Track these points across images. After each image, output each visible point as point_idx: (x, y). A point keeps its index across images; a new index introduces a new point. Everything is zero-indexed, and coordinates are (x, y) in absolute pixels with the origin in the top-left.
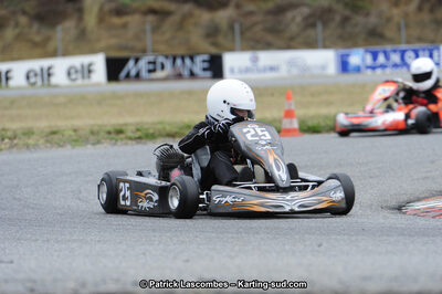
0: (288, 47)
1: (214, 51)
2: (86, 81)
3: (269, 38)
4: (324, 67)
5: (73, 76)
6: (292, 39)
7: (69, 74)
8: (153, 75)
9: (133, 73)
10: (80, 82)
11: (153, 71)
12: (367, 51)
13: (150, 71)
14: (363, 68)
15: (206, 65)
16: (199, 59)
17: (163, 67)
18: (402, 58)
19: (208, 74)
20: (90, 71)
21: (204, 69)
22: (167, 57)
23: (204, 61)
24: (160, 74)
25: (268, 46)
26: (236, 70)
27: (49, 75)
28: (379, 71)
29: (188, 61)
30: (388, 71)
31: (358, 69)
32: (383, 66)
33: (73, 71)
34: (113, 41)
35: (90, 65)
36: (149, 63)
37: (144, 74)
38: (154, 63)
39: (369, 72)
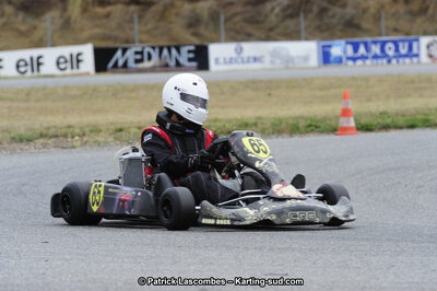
0: (268, 39)
1: (197, 41)
2: (75, 71)
3: (250, 29)
4: (306, 59)
5: (62, 66)
6: (271, 29)
7: (58, 63)
8: (140, 65)
9: (121, 63)
10: (69, 71)
11: (141, 61)
12: (347, 43)
13: (137, 61)
14: (344, 60)
15: (192, 55)
16: (184, 50)
17: (150, 57)
18: (383, 50)
19: (194, 64)
20: (78, 61)
21: (190, 60)
22: (153, 48)
23: (189, 52)
24: (146, 64)
25: (249, 37)
26: (221, 61)
27: (39, 64)
28: (359, 62)
29: (174, 51)
30: (368, 62)
31: (339, 61)
32: (364, 58)
33: (62, 60)
34: (97, 31)
35: (79, 54)
36: (137, 53)
37: (131, 64)
38: (141, 53)
39: (350, 63)
